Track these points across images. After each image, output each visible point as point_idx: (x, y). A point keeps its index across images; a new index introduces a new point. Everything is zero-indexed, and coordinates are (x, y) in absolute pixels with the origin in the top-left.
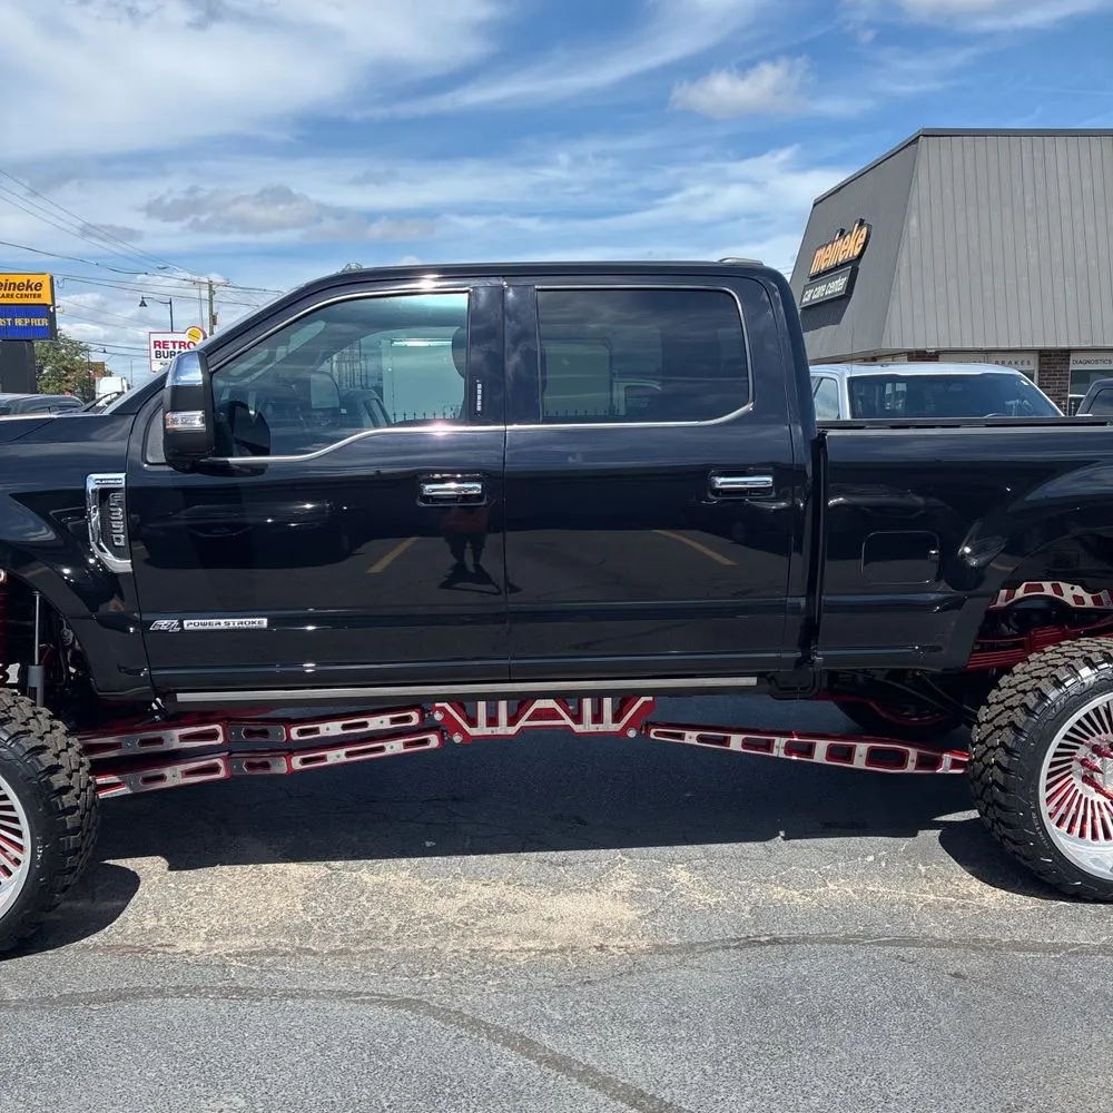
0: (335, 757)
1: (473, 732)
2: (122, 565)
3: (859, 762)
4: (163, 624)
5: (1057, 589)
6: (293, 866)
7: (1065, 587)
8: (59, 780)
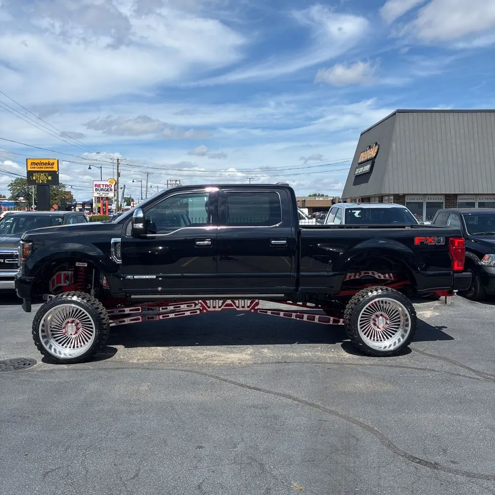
0: (172, 316)
1: (209, 310)
2: (119, 261)
3: (316, 321)
4: (129, 277)
5: (373, 273)
6: (159, 348)
7: (375, 273)
8: (102, 316)
